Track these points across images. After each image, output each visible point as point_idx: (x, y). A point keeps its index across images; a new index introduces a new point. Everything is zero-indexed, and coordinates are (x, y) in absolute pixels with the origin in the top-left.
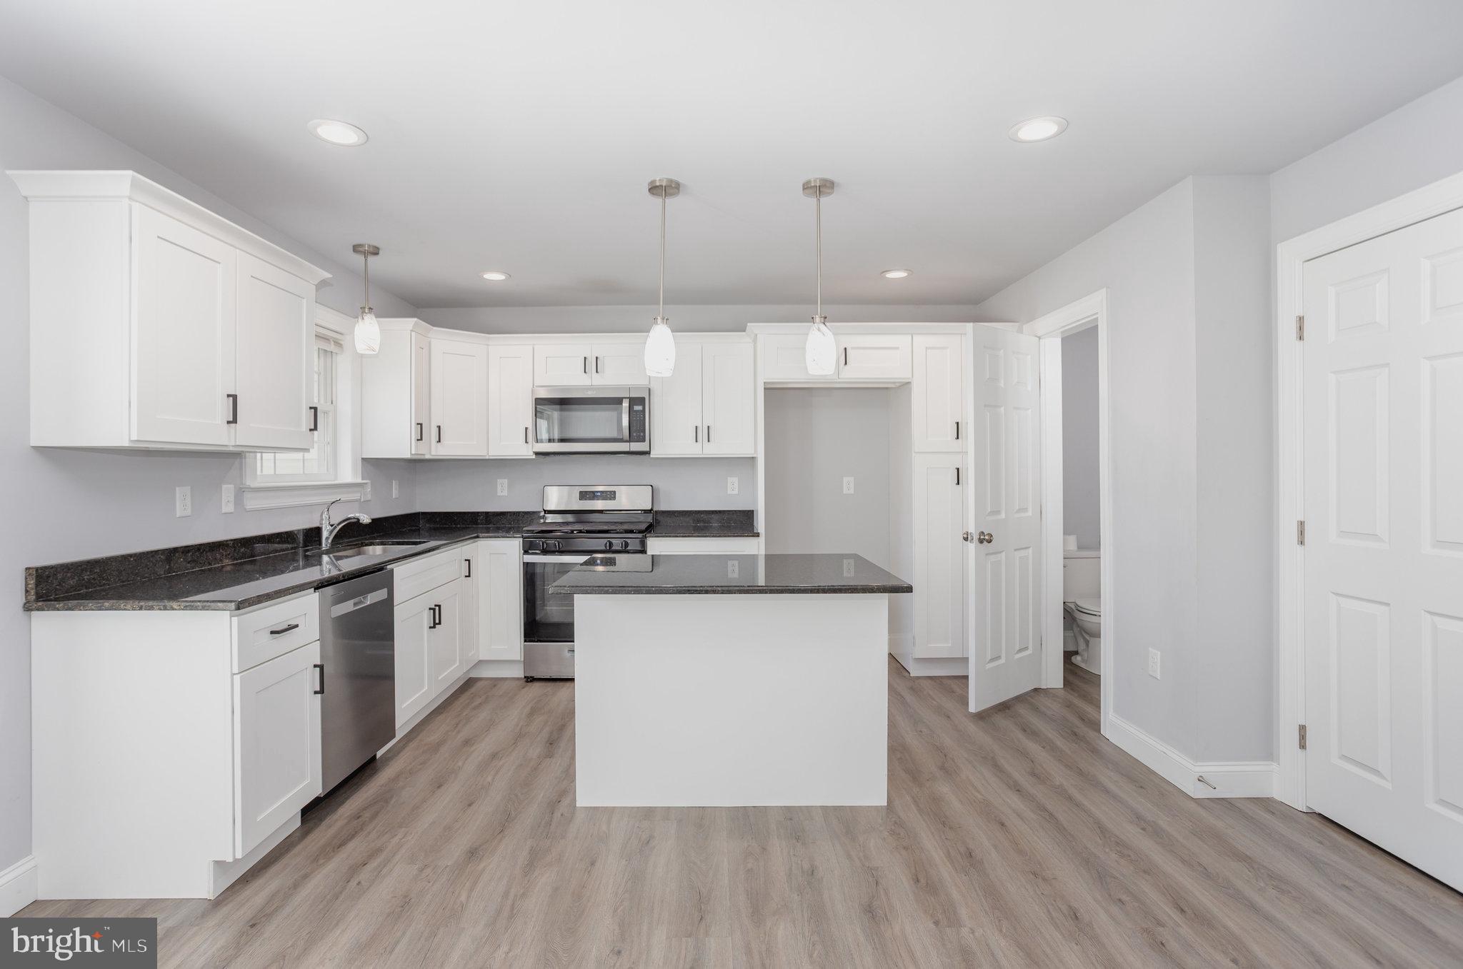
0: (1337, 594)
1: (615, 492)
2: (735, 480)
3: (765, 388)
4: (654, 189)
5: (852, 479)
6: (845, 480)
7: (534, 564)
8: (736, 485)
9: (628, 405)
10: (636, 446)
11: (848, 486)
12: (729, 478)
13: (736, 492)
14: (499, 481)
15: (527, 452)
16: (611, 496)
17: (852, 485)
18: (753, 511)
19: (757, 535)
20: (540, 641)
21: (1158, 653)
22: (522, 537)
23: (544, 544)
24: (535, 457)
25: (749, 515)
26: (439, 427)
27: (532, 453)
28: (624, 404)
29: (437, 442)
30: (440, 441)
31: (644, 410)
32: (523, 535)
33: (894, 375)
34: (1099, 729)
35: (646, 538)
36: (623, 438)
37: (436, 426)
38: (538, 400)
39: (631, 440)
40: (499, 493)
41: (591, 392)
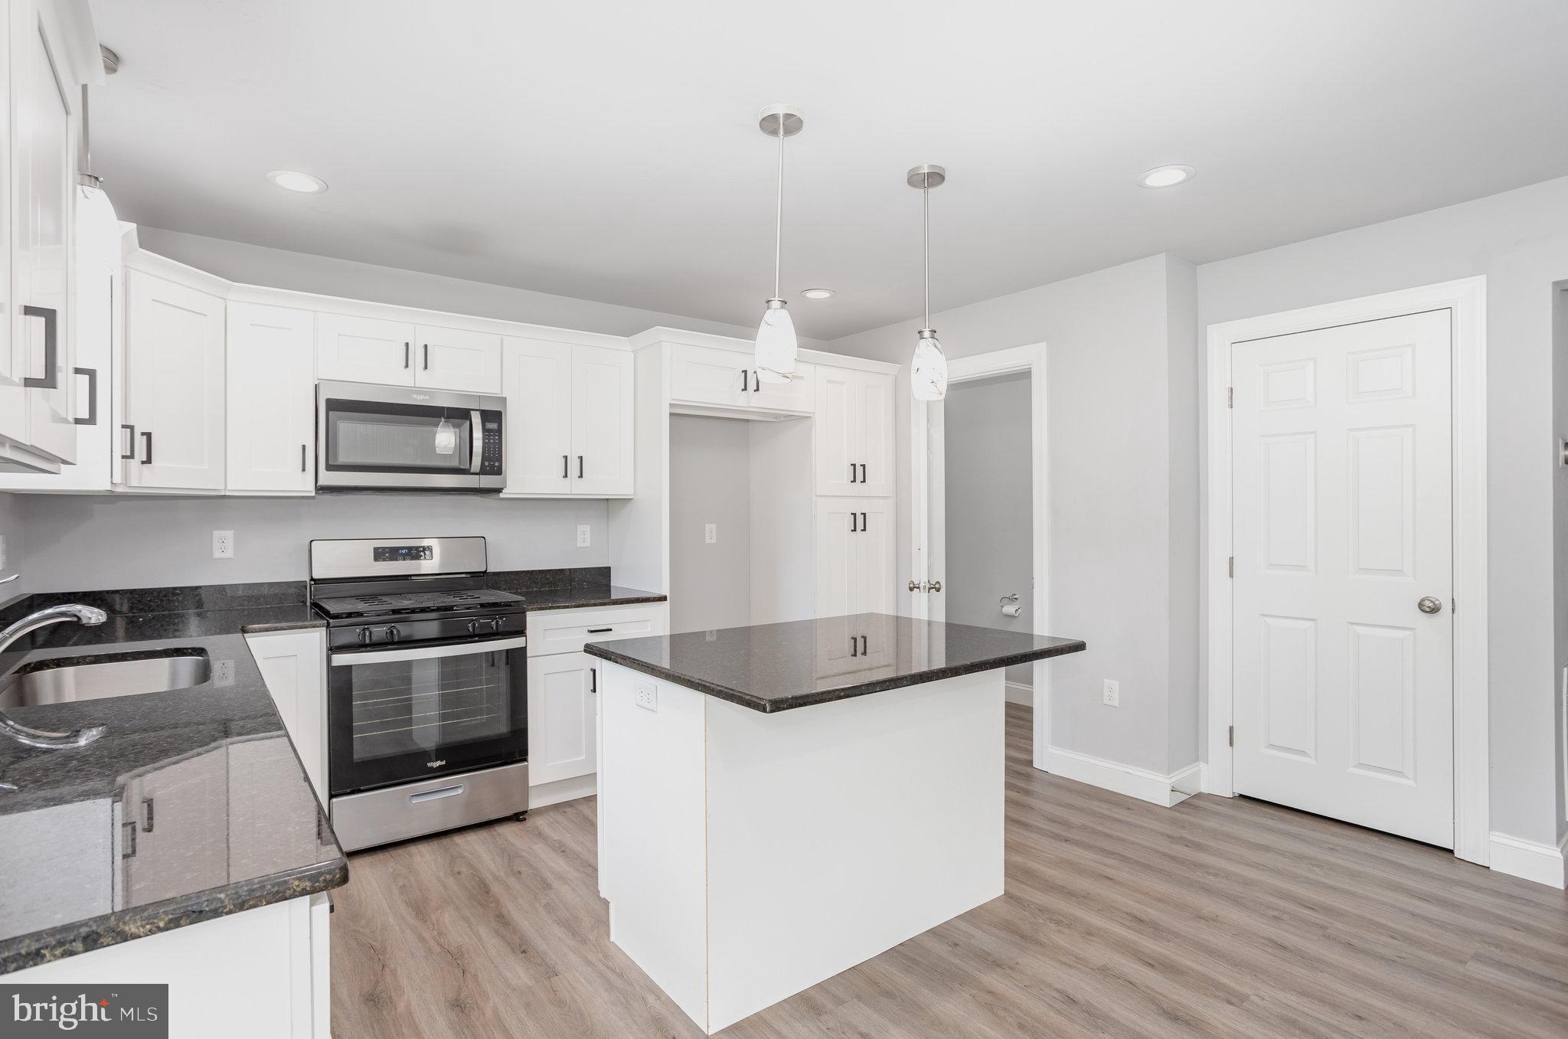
0: (1264, 615)
3: (671, 414)
5: (714, 526)
6: (708, 527)
7: (350, 667)
8: (588, 534)
9: (480, 421)
10: (486, 482)
11: (712, 533)
12: (578, 526)
13: (586, 544)
14: (217, 534)
15: (304, 485)
16: (425, 553)
17: (716, 534)
18: (609, 569)
19: (664, 598)
20: (360, 791)
21: (1117, 683)
22: (328, 626)
23: (368, 634)
24: (313, 494)
25: (605, 573)
26: (149, 436)
27: (312, 487)
28: (476, 419)
29: (143, 463)
30: (149, 461)
31: (499, 431)
32: (328, 623)
33: (800, 407)
34: (1030, 763)
35: (524, 613)
36: (473, 470)
37: (143, 434)
38: (328, 401)
39: (483, 471)
40: (217, 554)
41: (421, 397)
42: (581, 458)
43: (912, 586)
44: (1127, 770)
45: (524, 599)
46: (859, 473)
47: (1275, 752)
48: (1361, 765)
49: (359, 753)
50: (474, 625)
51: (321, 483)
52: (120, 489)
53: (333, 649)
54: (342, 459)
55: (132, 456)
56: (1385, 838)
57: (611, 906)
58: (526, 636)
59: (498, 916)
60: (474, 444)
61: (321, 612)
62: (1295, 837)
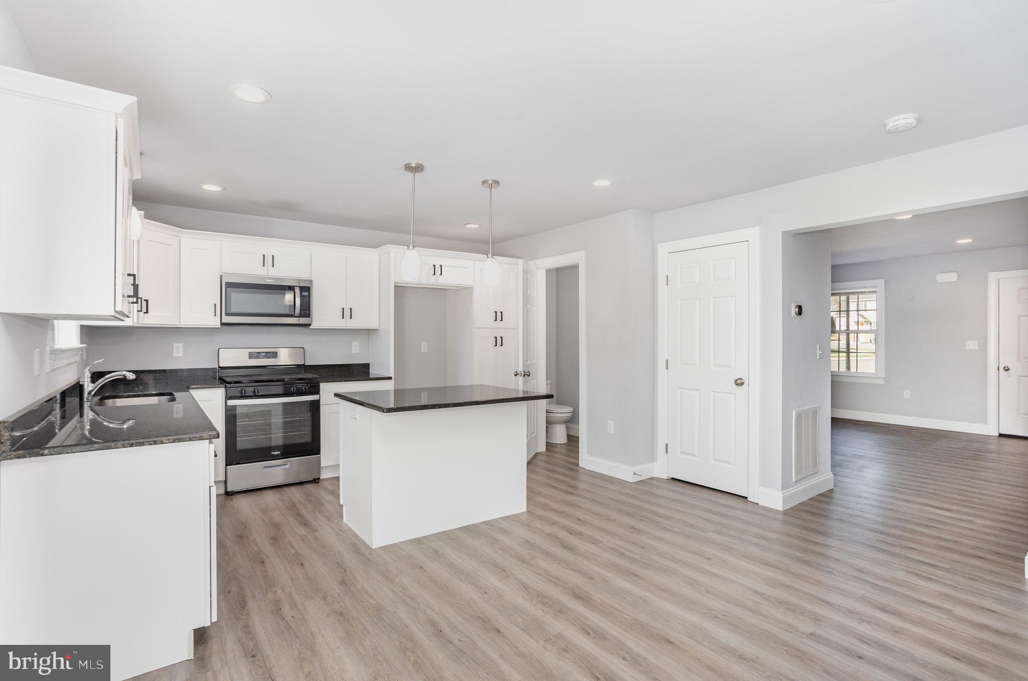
1: (276, 353)
2: (357, 344)
3: (395, 286)
4: (408, 167)
5: (426, 343)
6: (423, 344)
7: (235, 406)
8: (358, 346)
9: (299, 291)
10: (303, 320)
11: (424, 347)
12: (353, 342)
13: (358, 351)
14: (175, 345)
15: (215, 322)
16: (275, 355)
17: (426, 347)
18: (368, 365)
19: (391, 378)
20: (239, 464)
21: (613, 422)
22: (226, 387)
23: (243, 391)
24: (220, 327)
25: (366, 366)
26: (147, 301)
27: (219, 324)
28: (297, 291)
29: (145, 313)
30: (147, 312)
31: (309, 296)
32: (226, 386)
33: (466, 282)
34: (578, 465)
35: (319, 383)
36: (296, 315)
37: (145, 300)
38: (227, 283)
39: (301, 316)
40: (175, 355)
41: (270, 281)
42: (351, 309)
43: (516, 373)
44: (617, 465)
45: (319, 377)
46: (499, 316)
47: (685, 456)
48: (716, 460)
49: (240, 446)
50: (294, 388)
51: (223, 322)
52: (135, 325)
53: (228, 397)
54: (233, 310)
55: (141, 311)
56: (723, 494)
57: (344, 507)
58: (320, 395)
59: (298, 514)
60: (296, 303)
61: (223, 381)
62: (681, 493)
